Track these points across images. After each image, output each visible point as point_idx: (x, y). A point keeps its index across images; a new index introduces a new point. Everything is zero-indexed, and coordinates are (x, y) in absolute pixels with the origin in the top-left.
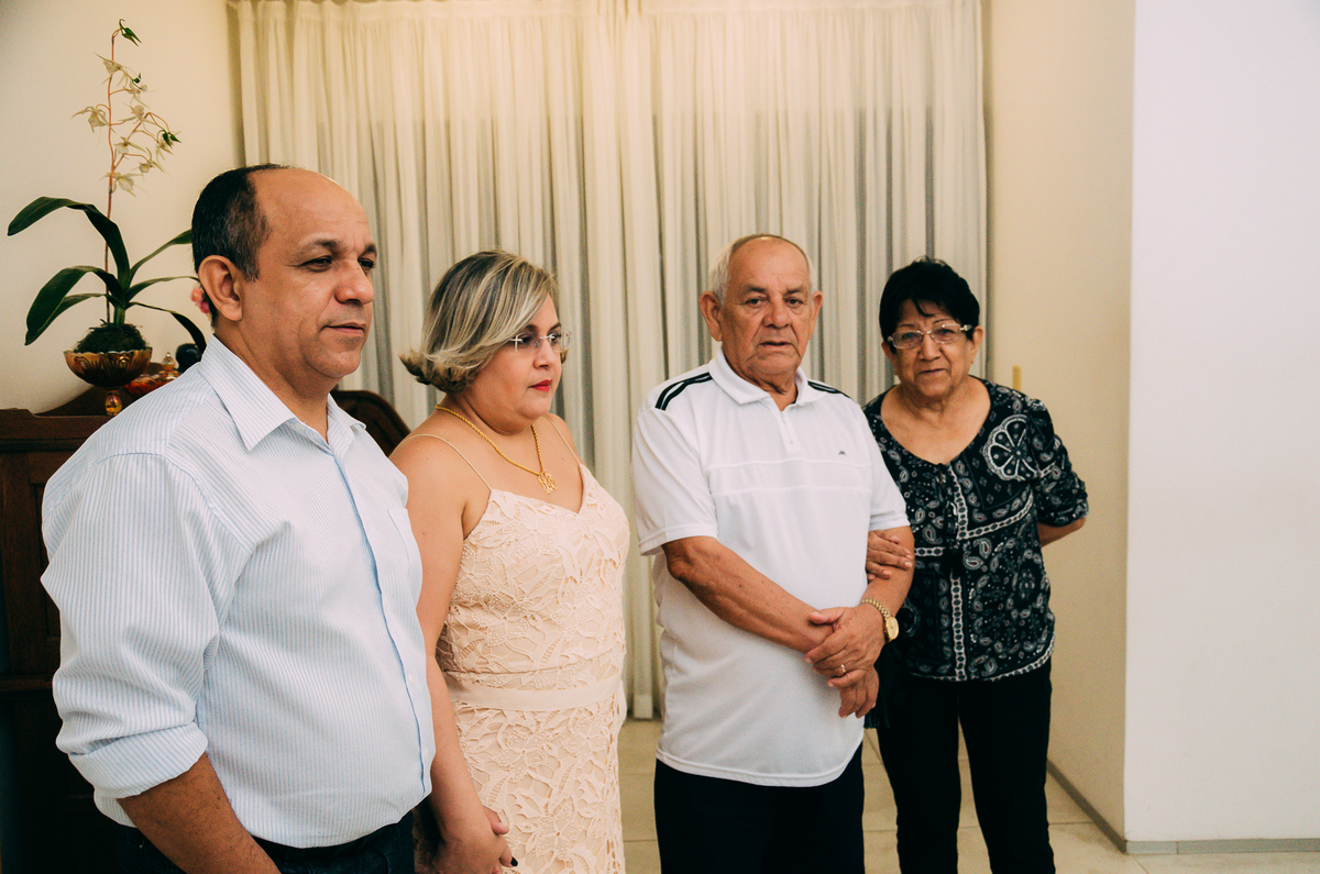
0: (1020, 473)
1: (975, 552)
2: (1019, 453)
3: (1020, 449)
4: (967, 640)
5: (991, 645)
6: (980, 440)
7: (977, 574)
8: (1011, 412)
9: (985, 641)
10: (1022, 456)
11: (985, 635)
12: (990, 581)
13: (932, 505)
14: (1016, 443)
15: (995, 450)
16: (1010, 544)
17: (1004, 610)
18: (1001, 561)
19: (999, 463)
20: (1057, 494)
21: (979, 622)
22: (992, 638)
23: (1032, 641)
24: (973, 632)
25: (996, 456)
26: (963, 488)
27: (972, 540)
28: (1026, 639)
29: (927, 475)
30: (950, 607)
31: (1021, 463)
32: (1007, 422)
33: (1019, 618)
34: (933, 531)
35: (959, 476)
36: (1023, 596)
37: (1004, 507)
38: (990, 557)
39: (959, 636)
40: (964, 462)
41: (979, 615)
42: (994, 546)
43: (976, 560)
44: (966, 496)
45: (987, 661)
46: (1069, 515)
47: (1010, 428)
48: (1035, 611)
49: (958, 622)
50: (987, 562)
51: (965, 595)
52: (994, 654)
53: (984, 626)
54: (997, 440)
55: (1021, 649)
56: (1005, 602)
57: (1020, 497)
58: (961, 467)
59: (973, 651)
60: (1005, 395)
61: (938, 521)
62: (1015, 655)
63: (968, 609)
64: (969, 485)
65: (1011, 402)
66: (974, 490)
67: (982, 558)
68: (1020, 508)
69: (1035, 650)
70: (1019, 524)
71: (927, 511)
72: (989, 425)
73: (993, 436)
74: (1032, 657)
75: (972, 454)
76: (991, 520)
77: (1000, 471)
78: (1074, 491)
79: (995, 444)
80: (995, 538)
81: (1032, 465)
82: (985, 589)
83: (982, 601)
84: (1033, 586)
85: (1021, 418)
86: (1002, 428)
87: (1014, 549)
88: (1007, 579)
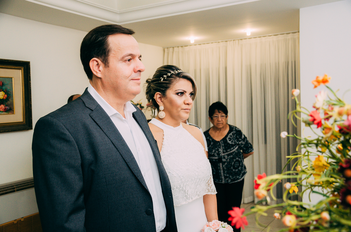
0: (234, 143)
1: (224, 158)
2: (234, 139)
3: (235, 138)
4: (224, 175)
5: (229, 176)
6: (226, 136)
7: (225, 162)
8: (233, 131)
9: (228, 175)
10: (235, 139)
11: (228, 174)
12: (227, 164)
13: (216, 149)
14: (234, 137)
15: (229, 138)
16: (231, 156)
17: (231, 169)
18: (230, 160)
19: (230, 141)
20: (245, 147)
21: (226, 172)
22: (229, 175)
23: (238, 176)
24: (225, 174)
25: (229, 139)
26: (222, 145)
27: (224, 156)
28: (237, 175)
29: (216, 143)
30: (220, 169)
31: (235, 141)
32: (232, 133)
33: (235, 171)
34: (216, 154)
35: (222, 143)
36: (236, 167)
37: (229, 149)
38: (227, 159)
39: (222, 174)
40: (223, 141)
41: (226, 170)
42: (228, 156)
43: (224, 159)
44: (222, 147)
45: (228, 179)
46: (248, 151)
47: (233, 134)
48: (239, 170)
49: (222, 171)
50: (227, 160)
51: (223, 166)
52: (230, 178)
53: (227, 172)
54: (230, 136)
55: (236, 177)
56: (231, 167)
57: (233, 147)
58: (222, 142)
59: (226, 177)
60: (232, 127)
61: (217, 152)
62: (235, 179)
63: (223, 169)
64: (223, 145)
65: (233, 129)
66: (224, 146)
67: (226, 159)
68: (233, 149)
69: (239, 177)
70: (233, 152)
71: (215, 150)
72: (228, 133)
73: (229, 135)
74: (238, 179)
75: (224, 139)
76: (227, 152)
77: (230, 142)
78: (249, 147)
79: (229, 137)
80: (228, 155)
81: (237, 141)
82: (226, 165)
83: (226, 167)
84: (238, 165)
85: (235, 132)
86: (231, 134)
87: (232, 157)
88: (231, 163)
